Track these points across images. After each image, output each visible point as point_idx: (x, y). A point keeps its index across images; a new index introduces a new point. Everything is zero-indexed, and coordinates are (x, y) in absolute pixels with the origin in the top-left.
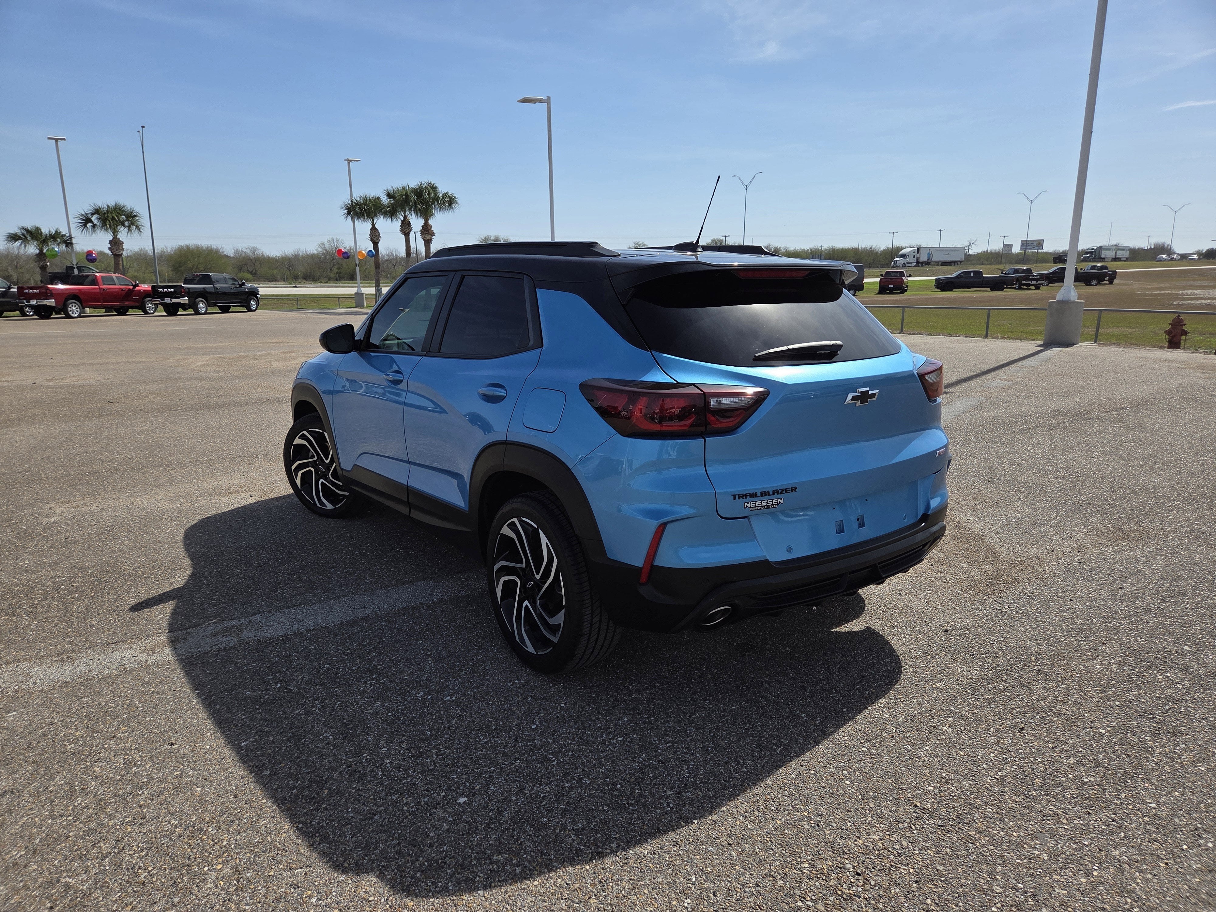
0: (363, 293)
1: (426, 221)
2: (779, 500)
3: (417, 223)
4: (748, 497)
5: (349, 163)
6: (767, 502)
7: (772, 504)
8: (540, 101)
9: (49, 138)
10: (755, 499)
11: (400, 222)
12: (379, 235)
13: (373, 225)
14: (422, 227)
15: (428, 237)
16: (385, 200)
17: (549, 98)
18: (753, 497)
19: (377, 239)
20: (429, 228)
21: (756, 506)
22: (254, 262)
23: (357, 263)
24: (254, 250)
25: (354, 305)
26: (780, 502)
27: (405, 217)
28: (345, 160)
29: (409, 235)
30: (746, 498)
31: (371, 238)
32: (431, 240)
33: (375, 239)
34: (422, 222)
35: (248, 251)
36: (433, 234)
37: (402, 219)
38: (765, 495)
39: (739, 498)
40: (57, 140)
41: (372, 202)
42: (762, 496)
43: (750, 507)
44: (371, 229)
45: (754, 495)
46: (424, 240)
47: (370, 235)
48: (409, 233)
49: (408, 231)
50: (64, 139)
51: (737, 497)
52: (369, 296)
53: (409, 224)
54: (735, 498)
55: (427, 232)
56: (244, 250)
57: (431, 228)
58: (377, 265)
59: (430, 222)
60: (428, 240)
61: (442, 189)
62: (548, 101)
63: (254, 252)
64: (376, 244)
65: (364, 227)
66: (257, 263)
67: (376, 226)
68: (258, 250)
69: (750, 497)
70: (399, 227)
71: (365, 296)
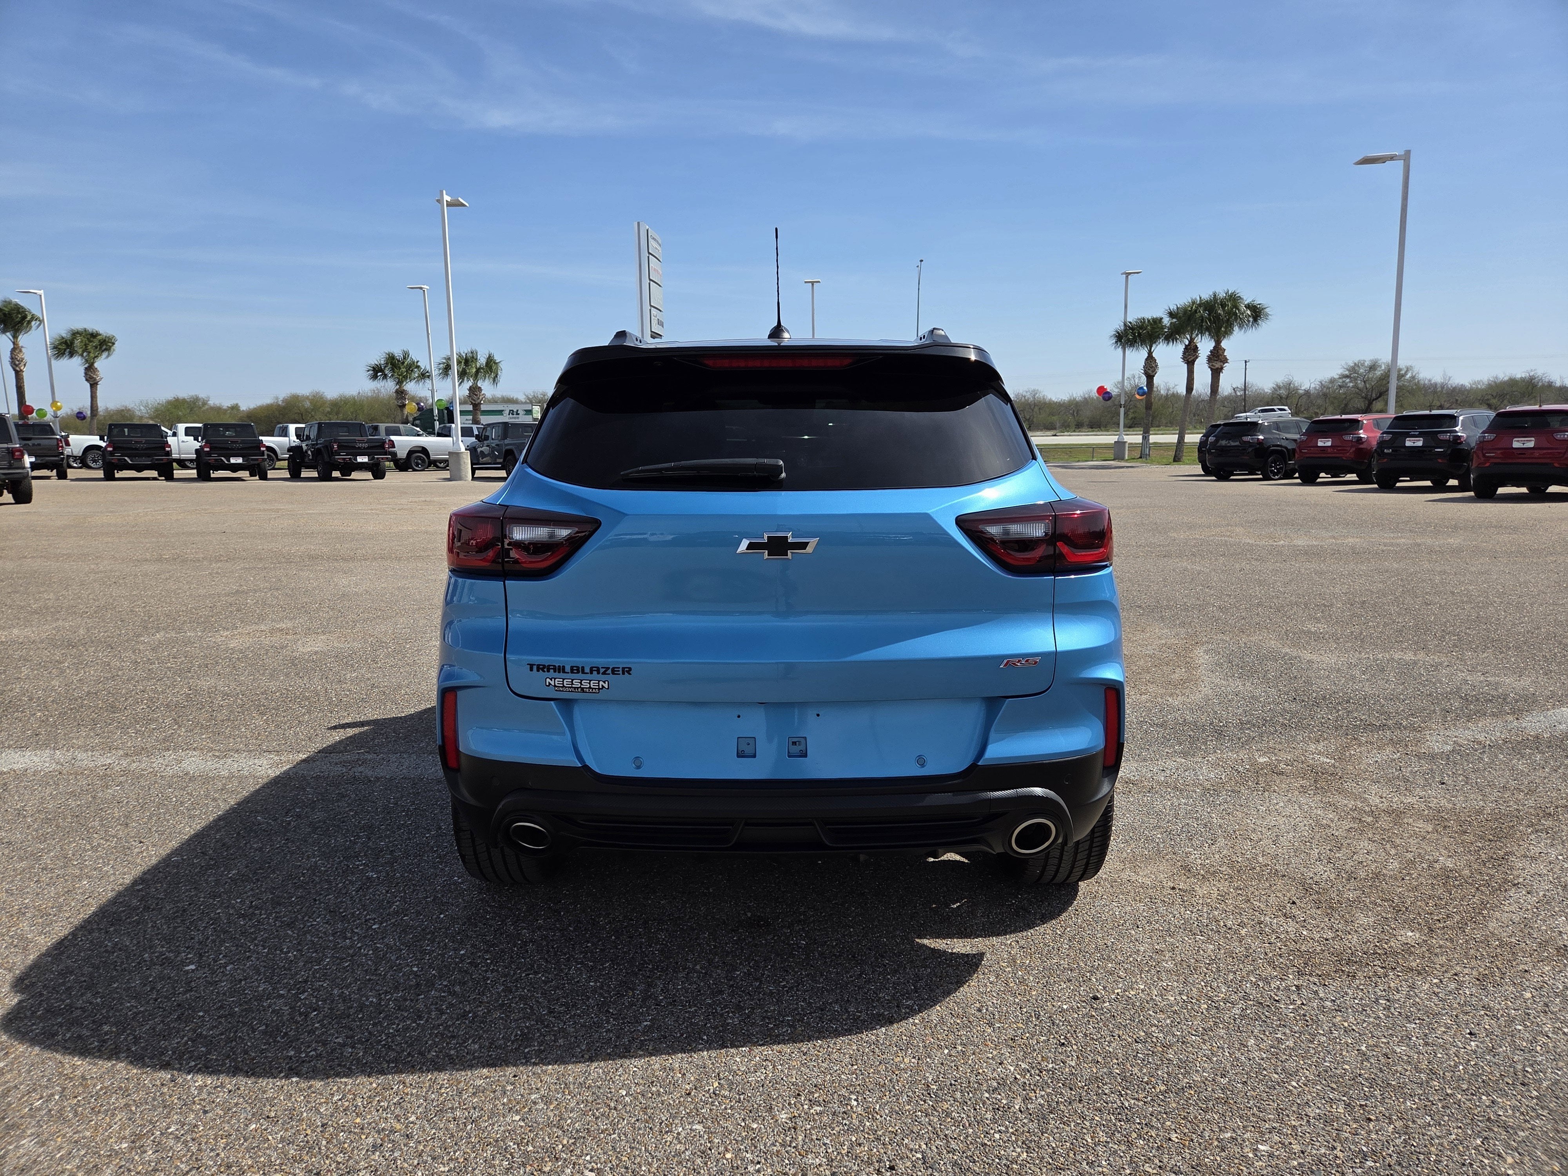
0: (1126, 442)
1: (1218, 343)
2: (601, 683)
3: (1205, 345)
4: (552, 671)
5: (1127, 277)
6: (581, 683)
7: (590, 687)
8: (1392, 158)
9: (806, 282)
10: (562, 675)
11: (1184, 347)
12: (1157, 366)
13: (1150, 353)
14: (1211, 352)
15: (1217, 365)
16: (1167, 321)
17: (1408, 153)
18: (559, 672)
19: (1153, 372)
20: (1221, 352)
21: (564, 686)
22: (1032, 407)
23: (1123, 403)
24: (1035, 393)
25: (1112, 457)
26: (603, 687)
27: (1191, 341)
28: (1122, 274)
29: (1193, 364)
30: (548, 671)
31: (1145, 371)
32: (1222, 368)
33: (1150, 372)
34: (1211, 345)
35: (1028, 395)
36: (1225, 360)
37: (1187, 343)
38: (578, 672)
39: (538, 671)
40: (813, 283)
41: (1151, 324)
42: (572, 671)
43: (555, 686)
44: (1146, 360)
45: (561, 669)
46: (1212, 369)
47: (1144, 367)
48: (1194, 361)
49: (1193, 358)
50: (819, 282)
51: (535, 668)
52: (1133, 446)
53: (1196, 349)
54: (531, 670)
55: (1217, 359)
56: (1024, 394)
57: (1223, 353)
58: (1149, 406)
59: (1224, 344)
60: (1218, 368)
61: (1247, 297)
62: (1406, 157)
63: (1034, 395)
64: (1150, 378)
65: (1137, 357)
66: (1036, 409)
67: (1154, 355)
68: (1040, 393)
69: (555, 672)
70: (1181, 354)
71: (1127, 445)
